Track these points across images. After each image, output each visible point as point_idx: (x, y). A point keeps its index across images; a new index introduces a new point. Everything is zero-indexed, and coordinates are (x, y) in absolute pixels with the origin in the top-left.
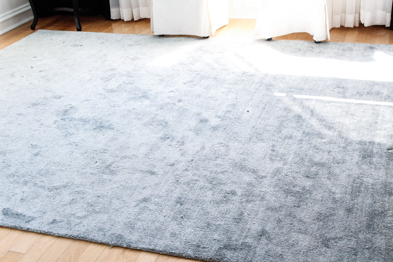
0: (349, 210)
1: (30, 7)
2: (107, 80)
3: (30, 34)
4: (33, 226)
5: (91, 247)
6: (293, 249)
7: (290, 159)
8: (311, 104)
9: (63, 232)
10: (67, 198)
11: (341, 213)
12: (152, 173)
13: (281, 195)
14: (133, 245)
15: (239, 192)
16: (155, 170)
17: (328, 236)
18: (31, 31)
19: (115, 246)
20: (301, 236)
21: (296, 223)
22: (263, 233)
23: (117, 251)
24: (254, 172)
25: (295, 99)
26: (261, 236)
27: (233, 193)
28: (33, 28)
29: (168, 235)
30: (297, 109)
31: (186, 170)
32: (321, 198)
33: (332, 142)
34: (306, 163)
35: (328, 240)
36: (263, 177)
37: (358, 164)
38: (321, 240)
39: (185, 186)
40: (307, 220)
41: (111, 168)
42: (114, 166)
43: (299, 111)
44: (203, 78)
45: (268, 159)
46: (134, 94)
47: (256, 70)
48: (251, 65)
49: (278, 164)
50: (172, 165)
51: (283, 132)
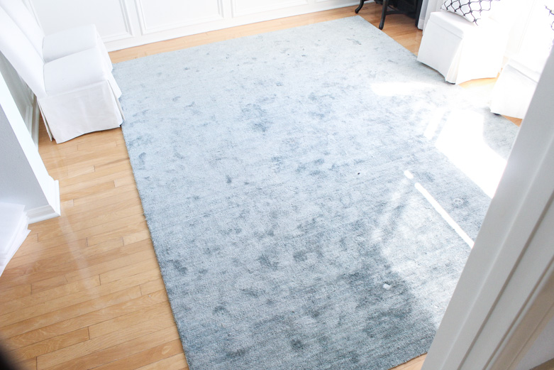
0: (270, 302)
2: (326, 85)
3: (351, 16)
4: (137, 173)
5: (138, 207)
7: (310, 235)
9: (140, 188)
10: (172, 167)
11: (263, 299)
12: (229, 181)
13: (256, 256)
14: (149, 222)
15: (244, 233)
16: (233, 181)
17: (228, 307)
18: (354, 13)
19: (144, 216)
20: (216, 293)
22: (204, 271)
23: (141, 219)
24: (274, 226)
26: (200, 272)
27: (238, 231)
28: (357, 12)
29: (169, 230)
31: (246, 194)
32: (272, 279)
33: (361, 244)
34: (313, 247)
35: (221, 309)
36: (271, 234)
37: (342, 277)
38: (218, 305)
39: (226, 204)
40: (237, 286)
41: (218, 161)
42: (222, 161)
43: (393, 199)
44: (384, 122)
45: (298, 224)
46: (320, 109)
47: (434, 139)
48: (438, 132)
49: (297, 232)
50: (246, 183)
51: (347, 210)
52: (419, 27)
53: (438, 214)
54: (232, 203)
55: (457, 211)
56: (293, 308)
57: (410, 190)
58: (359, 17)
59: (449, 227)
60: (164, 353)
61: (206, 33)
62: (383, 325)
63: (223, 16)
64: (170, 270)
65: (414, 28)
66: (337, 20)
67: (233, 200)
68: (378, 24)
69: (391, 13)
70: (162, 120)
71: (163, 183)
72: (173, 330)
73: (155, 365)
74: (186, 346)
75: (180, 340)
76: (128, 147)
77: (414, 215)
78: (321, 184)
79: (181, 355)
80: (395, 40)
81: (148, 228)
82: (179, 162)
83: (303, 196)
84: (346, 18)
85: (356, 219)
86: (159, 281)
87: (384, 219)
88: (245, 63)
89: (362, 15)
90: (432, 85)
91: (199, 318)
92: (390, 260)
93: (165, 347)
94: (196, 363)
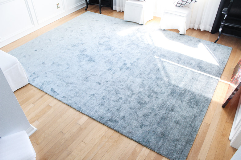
0: (155, 115)
1: (85, 2)
2: (101, 38)
3: (84, 12)
4: (57, 97)
5: (71, 109)
6: (130, 126)
7: (146, 88)
8: (165, 64)
9: (65, 102)
10: (70, 88)
11: (152, 115)
12: (100, 84)
13: (136, 103)
14: (83, 112)
15: (124, 98)
16: (101, 83)
17: (143, 123)
18: (85, 11)
19: (78, 111)
20: (135, 122)
21: (135, 116)
22: (124, 117)
23: (78, 113)
24: (132, 91)
25: (161, 60)
26: (122, 118)
27: (121, 98)
28: (86, 10)
29: (94, 111)
30: (159, 65)
31: (111, 85)
32: (149, 107)
33: (164, 84)
34: (151, 91)
35: (142, 125)
36: (134, 94)
37: (168, 96)
38: (140, 125)
39: (107, 92)
40: (140, 116)
41: (88, 79)
42: (89, 78)
43: (160, 66)
44: (133, 44)
45: (139, 87)
46: (107, 47)
47: (153, 44)
48: (152, 41)
49: (141, 90)
50: (107, 82)
51: (150, 75)
53: (176, 65)
54: (109, 91)
55: (180, 62)
56: (164, 112)
57: (162, 62)
58: (88, 12)
59: (183, 68)
60: (138, 151)
62: (193, 103)
63: (34, 25)
64: (110, 123)
66: (81, 15)
67: (108, 89)
68: (99, 12)
70: (46, 73)
71: (73, 96)
72: (133, 142)
73: (139, 157)
74: (143, 144)
75: (139, 143)
76: (42, 89)
77: (169, 69)
78: (133, 71)
79: (144, 148)
80: (109, 16)
81: (84, 114)
82: (71, 86)
83: (131, 77)
84: (84, 13)
85: (155, 77)
86: (110, 130)
87: (162, 73)
88: (60, 41)
89: (89, 10)
90: (136, 27)
91: (139, 133)
92: (177, 84)
93: (136, 149)
94: (153, 147)
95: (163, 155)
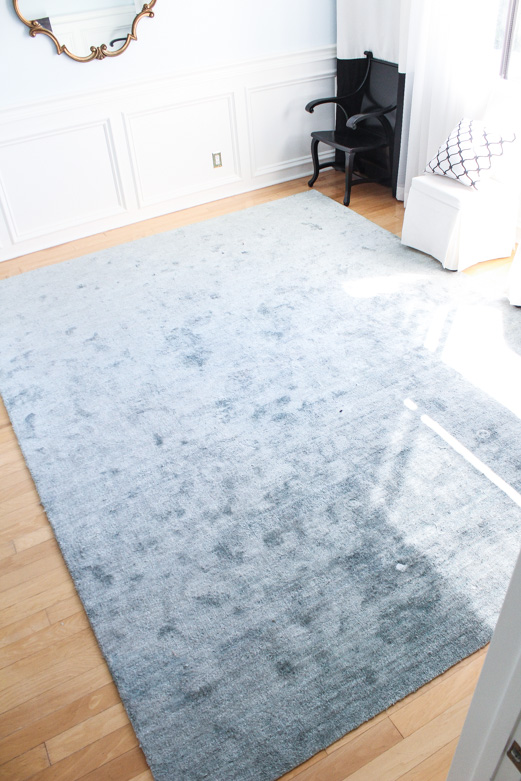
0: (238, 611)
2: (281, 290)
3: (304, 191)
4: (26, 444)
5: (31, 494)
6: (134, 614)
7: (284, 506)
11: (228, 608)
12: (160, 442)
13: (210, 545)
14: (50, 515)
15: (189, 515)
16: (165, 441)
17: (178, 626)
18: (308, 187)
19: (42, 505)
20: (159, 607)
21: (174, 589)
22: (137, 578)
23: (38, 511)
24: (231, 500)
26: (132, 579)
27: (181, 513)
28: (311, 185)
29: (80, 523)
31: (186, 458)
32: (237, 577)
33: (357, 511)
34: (290, 523)
35: (169, 629)
36: (228, 512)
37: (336, 562)
38: (164, 624)
39: (159, 477)
40: (188, 593)
41: (140, 415)
42: (145, 414)
43: (394, 441)
44: (368, 334)
45: (265, 493)
46: (276, 326)
47: (439, 350)
48: (443, 340)
49: (264, 506)
50: (184, 443)
51: (332, 464)
52: (398, 197)
53: (457, 454)
54: (166, 473)
55: (484, 448)
56: (272, 616)
57: (415, 426)
58: (314, 192)
59: (476, 472)
60: (93, 707)
61: (104, 233)
62: (404, 623)
63: (125, 207)
64: (88, 581)
65: (391, 200)
66: (285, 199)
67: (168, 468)
68: (342, 199)
69: (357, 182)
70: (53, 363)
71: (63, 455)
72: (102, 670)
73: (80, 727)
74: (124, 691)
75: (115, 684)
76: (8, 408)
77: (424, 462)
78: (290, 432)
79: (118, 707)
80: (368, 218)
81: (49, 523)
82: (84, 422)
83: (266, 452)
84: (297, 195)
85: (345, 476)
86: (74, 600)
87: (385, 471)
88: (163, 271)
89: (319, 188)
90: (425, 275)
91: (139, 647)
92: (401, 528)
93: (93, 698)
94: (142, 716)
95: (149, 762)
